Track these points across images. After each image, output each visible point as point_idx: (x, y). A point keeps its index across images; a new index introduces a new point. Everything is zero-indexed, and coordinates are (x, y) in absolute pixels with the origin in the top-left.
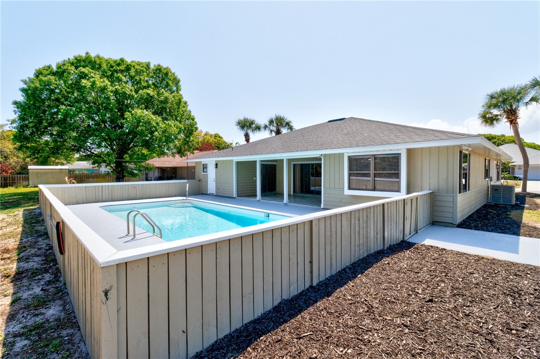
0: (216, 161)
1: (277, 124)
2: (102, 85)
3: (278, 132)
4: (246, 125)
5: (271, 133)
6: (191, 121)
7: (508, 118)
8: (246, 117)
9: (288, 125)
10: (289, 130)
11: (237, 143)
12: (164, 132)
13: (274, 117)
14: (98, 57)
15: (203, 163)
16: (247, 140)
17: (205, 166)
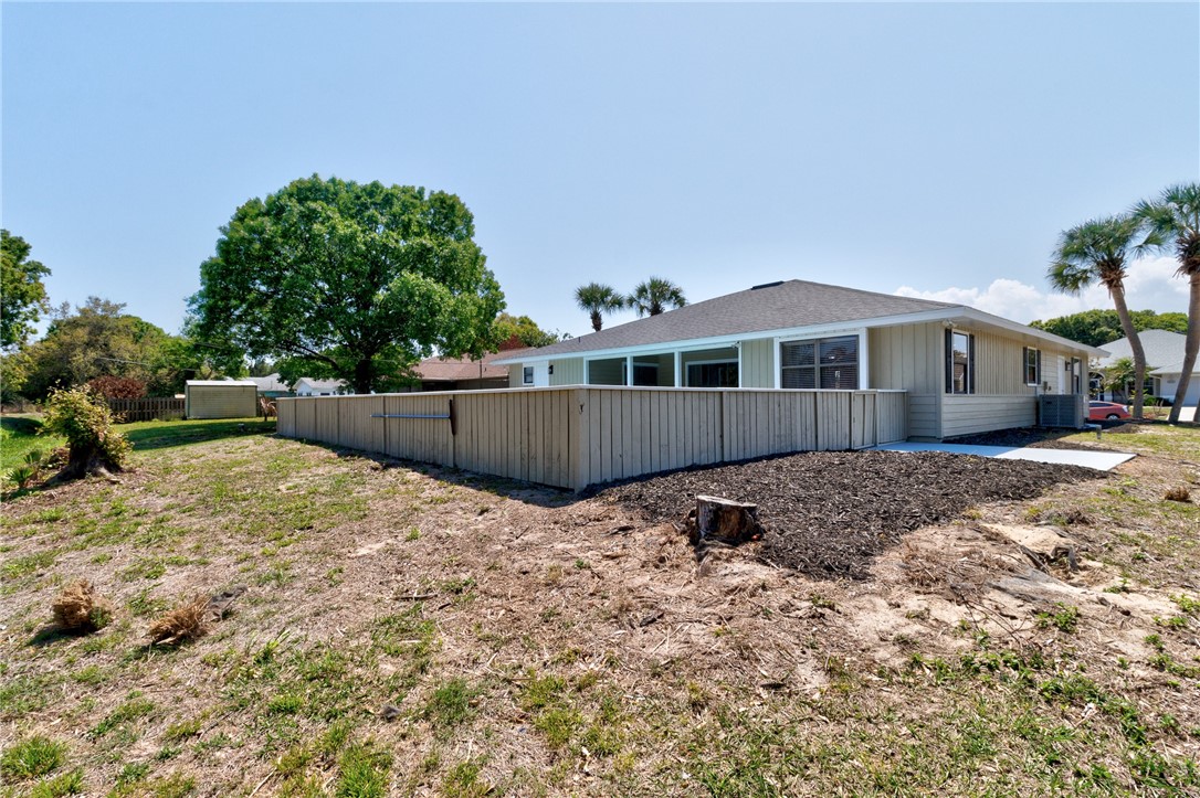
0: (550, 361)
1: (654, 295)
2: (349, 231)
3: (656, 310)
4: (594, 298)
5: (642, 311)
6: (494, 292)
7: (1104, 276)
8: (595, 283)
9: (676, 296)
10: (677, 306)
11: (566, 335)
12: (454, 313)
13: (647, 282)
14: (333, 181)
15: (524, 366)
16: (597, 326)
17: (528, 372)
